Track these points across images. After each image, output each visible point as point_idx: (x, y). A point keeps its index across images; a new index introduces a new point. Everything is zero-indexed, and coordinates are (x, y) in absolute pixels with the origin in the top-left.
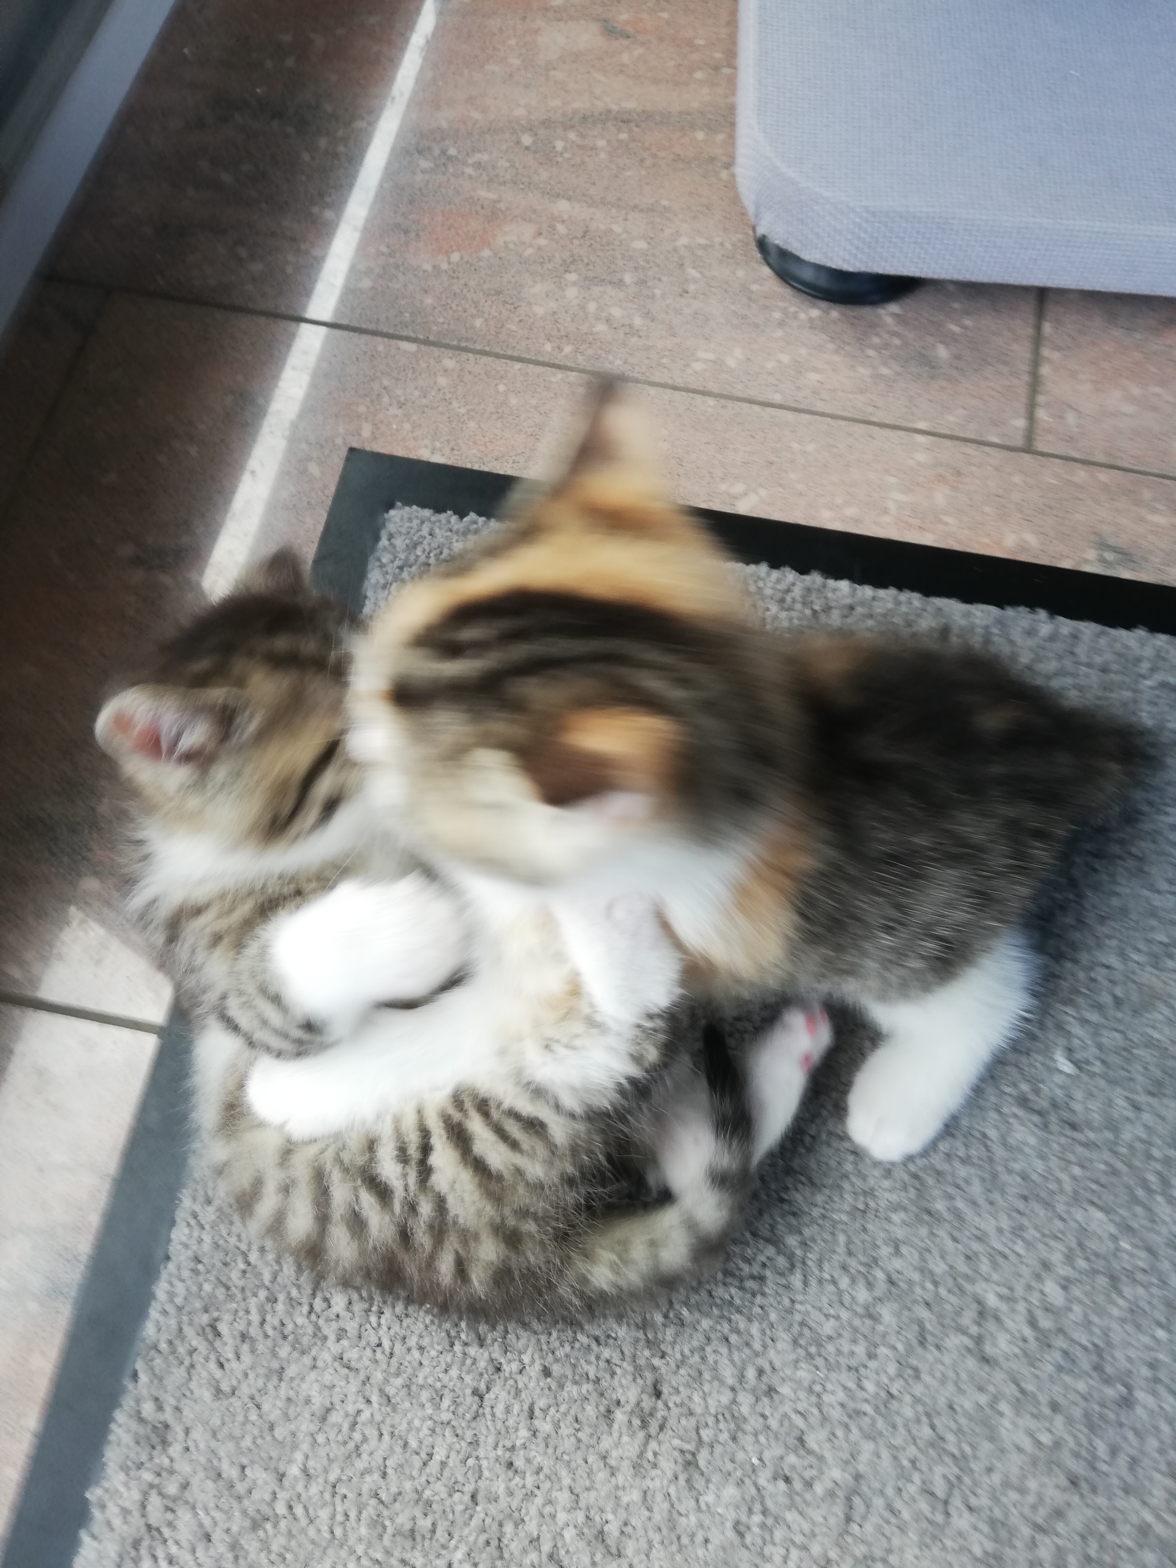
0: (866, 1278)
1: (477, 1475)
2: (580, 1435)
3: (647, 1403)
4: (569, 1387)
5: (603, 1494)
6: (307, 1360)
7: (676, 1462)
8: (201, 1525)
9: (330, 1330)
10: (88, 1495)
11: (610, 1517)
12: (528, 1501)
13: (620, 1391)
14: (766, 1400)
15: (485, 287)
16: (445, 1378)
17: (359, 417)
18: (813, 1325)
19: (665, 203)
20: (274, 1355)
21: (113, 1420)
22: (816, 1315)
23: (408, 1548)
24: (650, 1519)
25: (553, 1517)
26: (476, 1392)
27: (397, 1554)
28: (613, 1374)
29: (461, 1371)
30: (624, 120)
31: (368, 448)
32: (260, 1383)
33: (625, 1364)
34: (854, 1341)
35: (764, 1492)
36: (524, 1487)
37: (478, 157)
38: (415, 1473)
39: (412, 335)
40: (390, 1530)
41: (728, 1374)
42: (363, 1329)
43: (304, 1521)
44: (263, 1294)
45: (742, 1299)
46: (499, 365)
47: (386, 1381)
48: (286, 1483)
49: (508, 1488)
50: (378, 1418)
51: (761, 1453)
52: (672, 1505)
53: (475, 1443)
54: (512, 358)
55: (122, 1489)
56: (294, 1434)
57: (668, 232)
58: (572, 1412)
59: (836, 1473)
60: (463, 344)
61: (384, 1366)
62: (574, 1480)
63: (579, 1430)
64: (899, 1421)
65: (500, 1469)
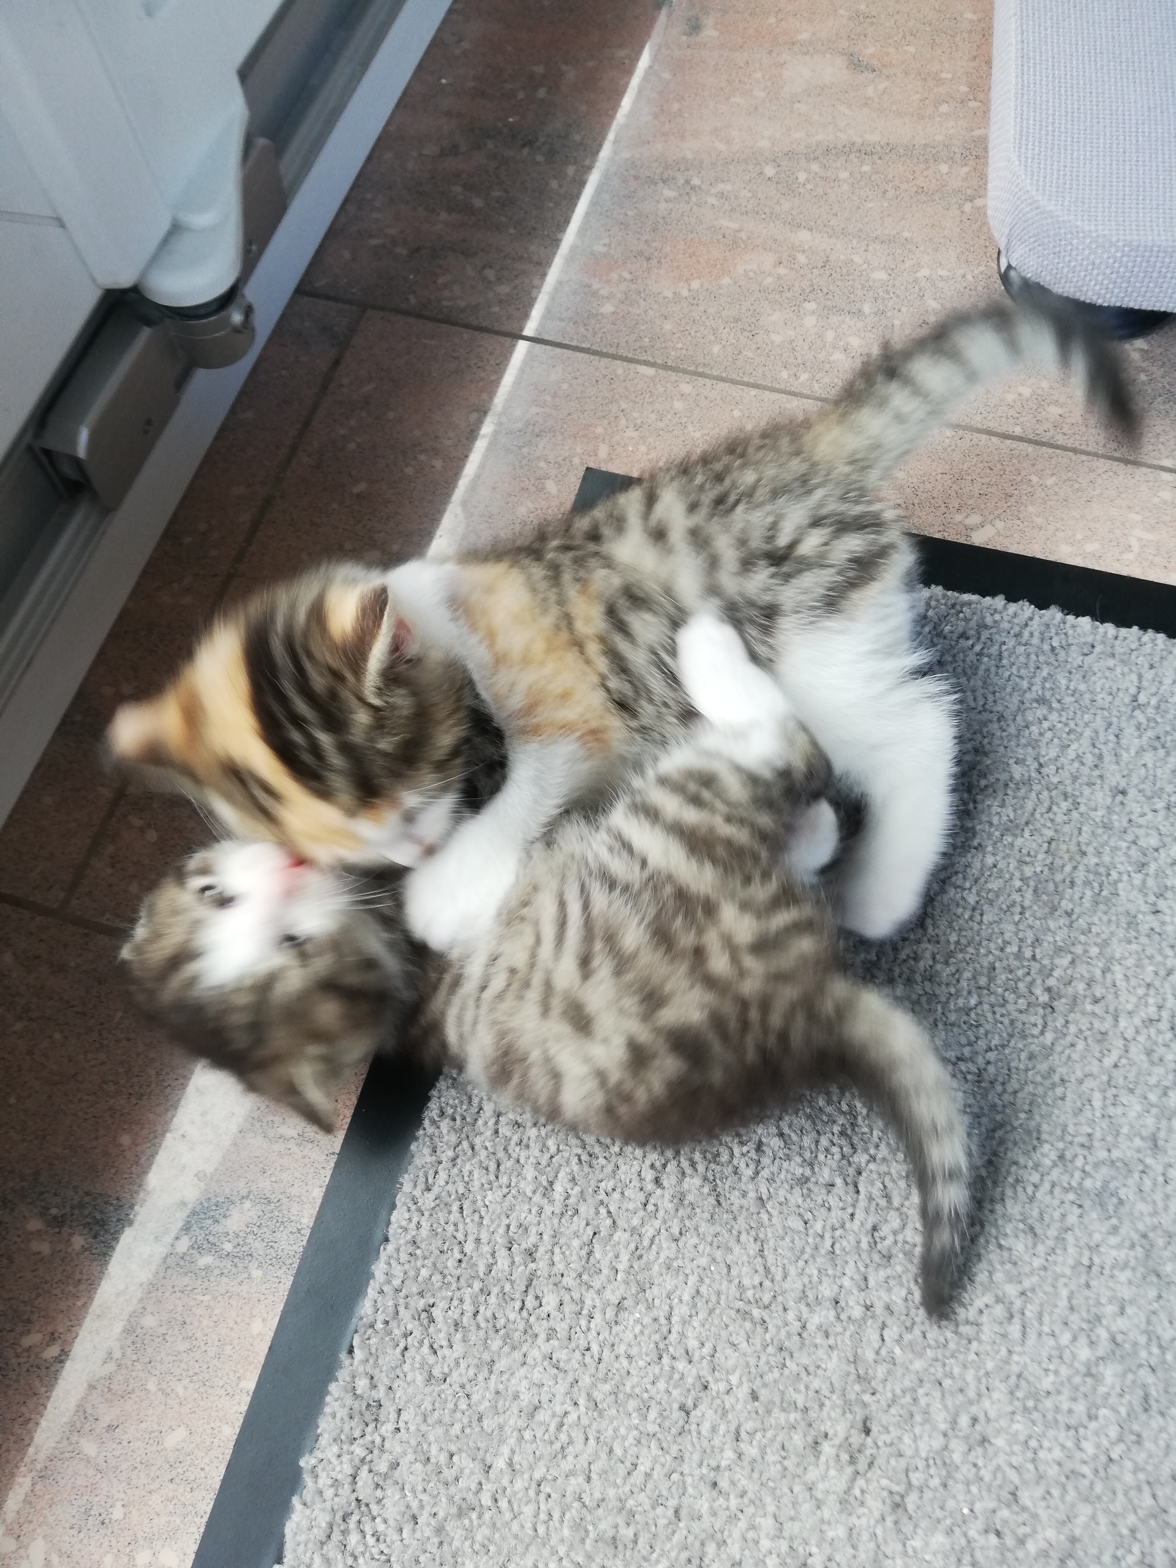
0: (1089, 1336)
1: (681, 1491)
2: (786, 1463)
3: (857, 1438)
4: (776, 1412)
5: (808, 1526)
6: (517, 1355)
7: (884, 1502)
8: (408, 1507)
9: (540, 1329)
10: (302, 1463)
11: (814, 1550)
12: (731, 1523)
13: (829, 1424)
14: (979, 1450)
15: (724, 314)
16: (653, 1390)
17: (596, 438)
18: (1031, 1379)
19: (906, 234)
20: (486, 1347)
21: (328, 1393)
22: (1033, 1368)
23: (610, 1555)
24: (854, 1557)
25: (757, 1543)
26: (682, 1408)
27: (598, 1560)
28: (822, 1405)
29: (668, 1383)
30: (865, 152)
31: (604, 469)
32: (471, 1372)
33: (834, 1397)
34: (1074, 1399)
35: (973, 1545)
36: (727, 1509)
37: (721, 187)
38: (619, 1481)
39: (651, 359)
40: (592, 1535)
41: (941, 1419)
42: (573, 1331)
43: (508, 1516)
44: (477, 1285)
45: (958, 1344)
46: (736, 391)
47: (594, 1385)
48: (492, 1474)
49: (711, 1508)
50: (585, 1421)
51: (972, 1503)
52: (878, 1547)
53: (679, 1458)
54: (748, 385)
55: (334, 1460)
56: (501, 1428)
57: (908, 263)
58: (779, 1439)
59: (1051, 1534)
60: (700, 370)
61: (593, 1371)
62: (778, 1507)
63: (785, 1458)
64: (1119, 1488)
65: (705, 1489)
